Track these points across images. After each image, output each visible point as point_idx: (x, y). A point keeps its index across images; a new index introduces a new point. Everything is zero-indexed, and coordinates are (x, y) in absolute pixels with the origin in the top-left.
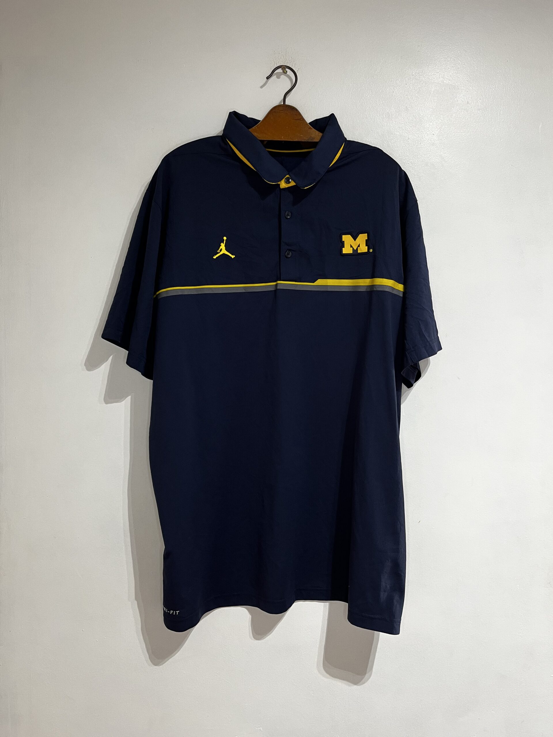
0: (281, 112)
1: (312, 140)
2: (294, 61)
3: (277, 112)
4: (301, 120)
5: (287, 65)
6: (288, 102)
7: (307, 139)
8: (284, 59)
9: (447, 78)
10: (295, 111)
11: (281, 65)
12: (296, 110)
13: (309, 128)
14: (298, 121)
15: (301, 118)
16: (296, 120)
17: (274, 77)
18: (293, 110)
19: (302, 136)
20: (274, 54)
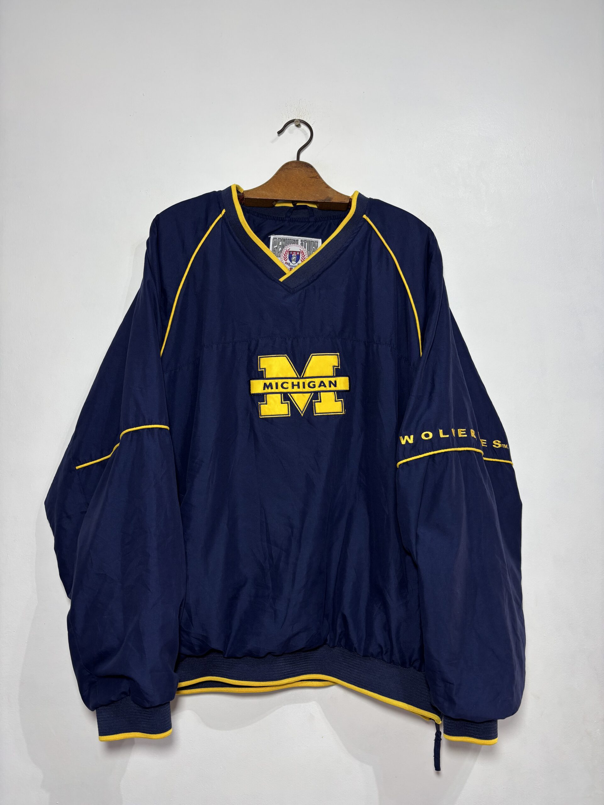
0: (294, 168)
1: (329, 200)
2: (308, 114)
3: (290, 169)
4: (317, 178)
5: (300, 119)
6: (302, 159)
7: (323, 199)
8: (297, 112)
10: (310, 168)
11: (294, 119)
12: (312, 167)
13: (326, 187)
14: (313, 179)
15: (317, 176)
16: (311, 178)
17: (287, 131)
18: (308, 166)
19: (317, 195)
20: (286, 106)
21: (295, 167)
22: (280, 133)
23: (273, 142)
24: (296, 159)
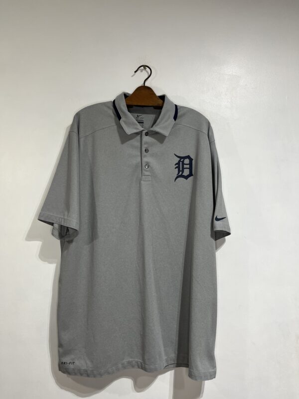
2: (150, 63)
3: (140, 90)
6: (146, 84)
10: (150, 89)
11: (143, 65)
15: (154, 93)
16: (150, 94)
17: (139, 71)
21: (143, 89)
22: (135, 72)
23: (132, 76)
24: (143, 85)
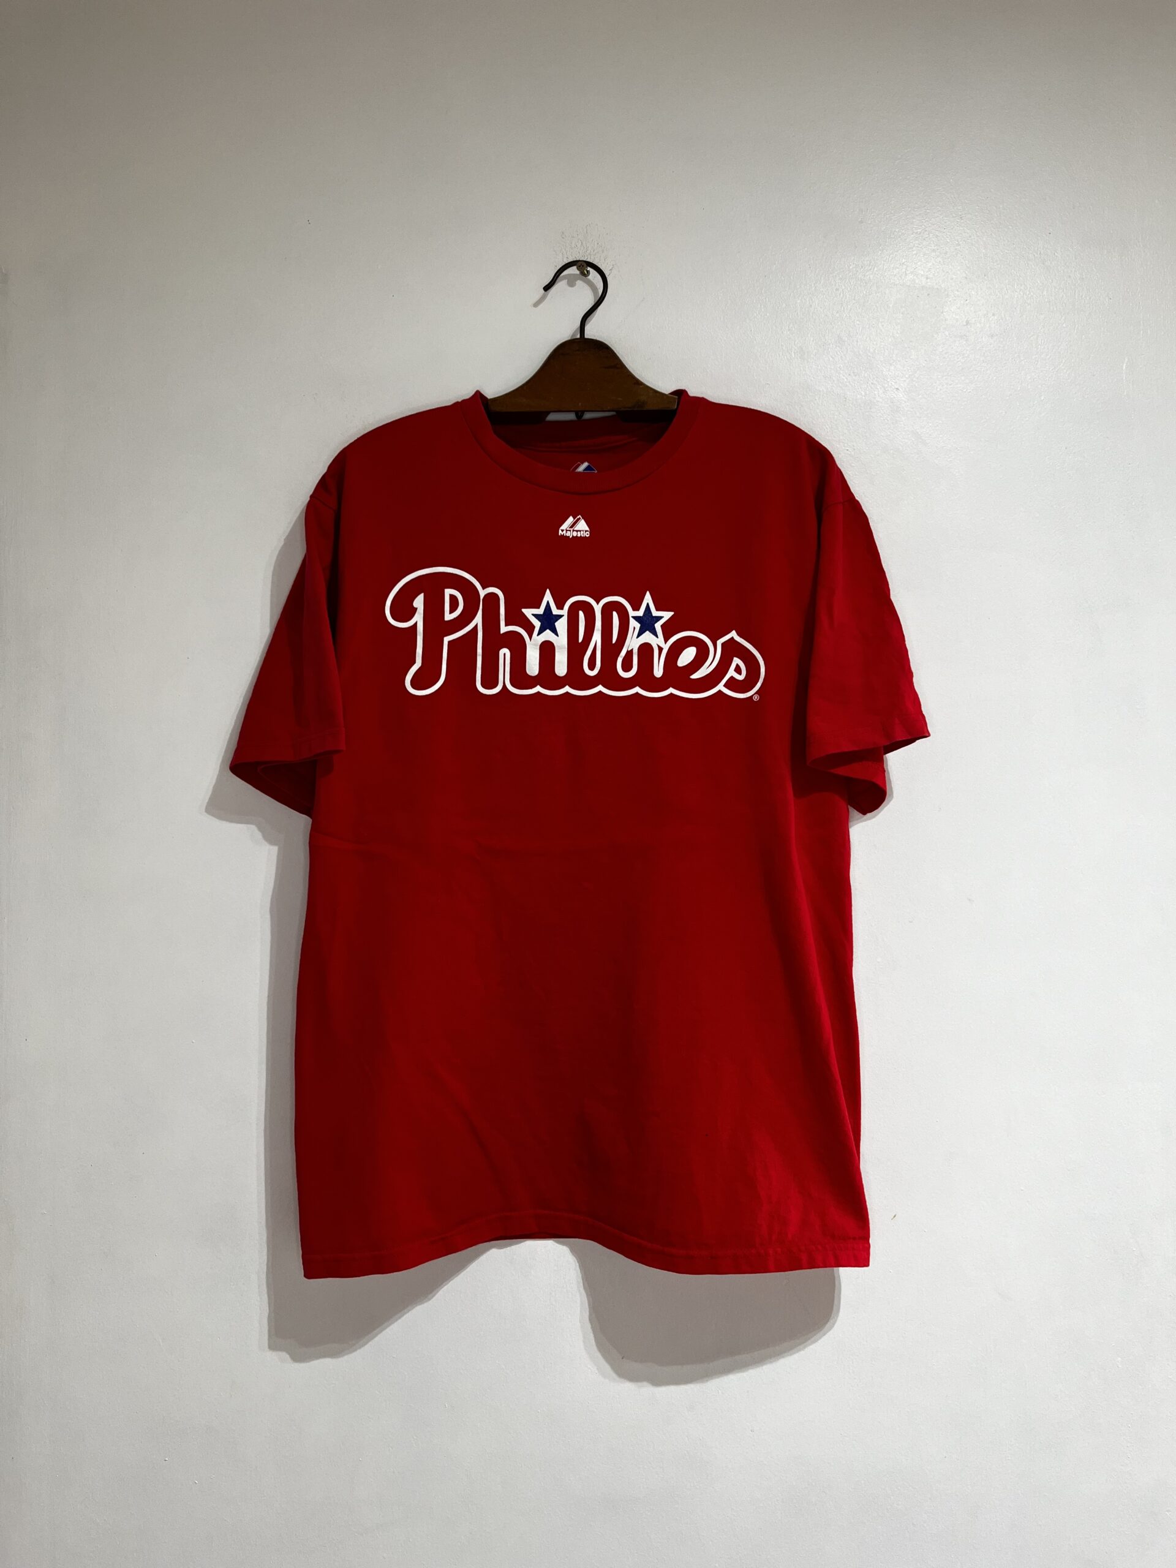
0: (576, 353)
1: (638, 407)
2: (603, 251)
3: (569, 353)
4: (617, 368)
5: (588, 260)
7: (630, 405)
8: (582, 248)
9: (922, 273)
10: (605, 349)
11: (578, 259)
12: (608, 347)
13: (635, 384)
14: (612, 369)
15: (620, 363)
16: (606, 368)
17: (561, 285)
18: (600, 347)
19: (620, 399)
20: (563, 238)
21: (578, 350)
22: (548, 287)
23: (536, 305)
24: (578, 336)
